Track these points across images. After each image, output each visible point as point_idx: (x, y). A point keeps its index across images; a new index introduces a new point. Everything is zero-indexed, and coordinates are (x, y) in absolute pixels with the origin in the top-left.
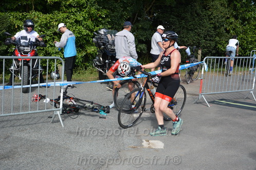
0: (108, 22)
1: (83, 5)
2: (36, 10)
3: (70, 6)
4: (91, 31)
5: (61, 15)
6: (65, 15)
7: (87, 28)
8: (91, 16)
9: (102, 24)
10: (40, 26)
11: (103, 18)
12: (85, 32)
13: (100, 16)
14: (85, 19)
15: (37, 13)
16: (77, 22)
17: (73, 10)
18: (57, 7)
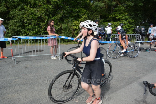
0: (135, 24)
1: (127, 19)
2: (112, 21)
3: (123, 19)
4: (129, 27)
5: (120, 22)
6: (121, 22)
7: (128, 26)
8: (129, 22)
9: (133, 24)
10: (114, 26)
11: (133, 22)
12: (128, 27)
13: (132, 22)
14: (127, 23)
15: (113, 22)
16: (125, 24)
17: (124, 20)
18: (119, 20)
